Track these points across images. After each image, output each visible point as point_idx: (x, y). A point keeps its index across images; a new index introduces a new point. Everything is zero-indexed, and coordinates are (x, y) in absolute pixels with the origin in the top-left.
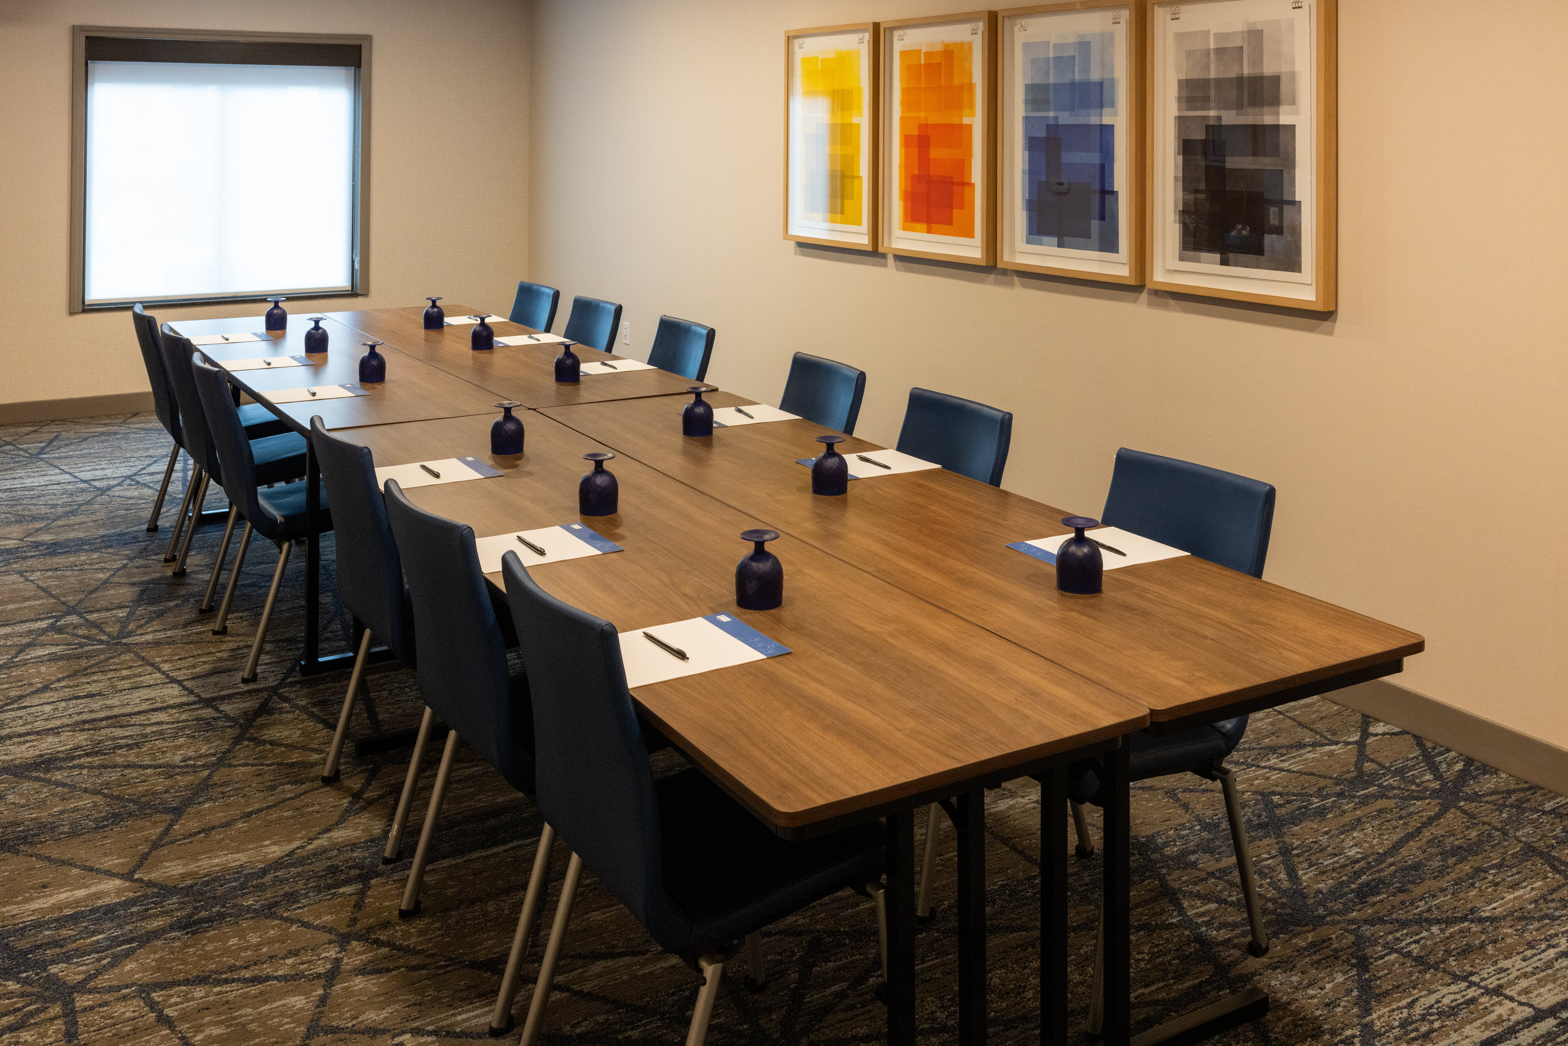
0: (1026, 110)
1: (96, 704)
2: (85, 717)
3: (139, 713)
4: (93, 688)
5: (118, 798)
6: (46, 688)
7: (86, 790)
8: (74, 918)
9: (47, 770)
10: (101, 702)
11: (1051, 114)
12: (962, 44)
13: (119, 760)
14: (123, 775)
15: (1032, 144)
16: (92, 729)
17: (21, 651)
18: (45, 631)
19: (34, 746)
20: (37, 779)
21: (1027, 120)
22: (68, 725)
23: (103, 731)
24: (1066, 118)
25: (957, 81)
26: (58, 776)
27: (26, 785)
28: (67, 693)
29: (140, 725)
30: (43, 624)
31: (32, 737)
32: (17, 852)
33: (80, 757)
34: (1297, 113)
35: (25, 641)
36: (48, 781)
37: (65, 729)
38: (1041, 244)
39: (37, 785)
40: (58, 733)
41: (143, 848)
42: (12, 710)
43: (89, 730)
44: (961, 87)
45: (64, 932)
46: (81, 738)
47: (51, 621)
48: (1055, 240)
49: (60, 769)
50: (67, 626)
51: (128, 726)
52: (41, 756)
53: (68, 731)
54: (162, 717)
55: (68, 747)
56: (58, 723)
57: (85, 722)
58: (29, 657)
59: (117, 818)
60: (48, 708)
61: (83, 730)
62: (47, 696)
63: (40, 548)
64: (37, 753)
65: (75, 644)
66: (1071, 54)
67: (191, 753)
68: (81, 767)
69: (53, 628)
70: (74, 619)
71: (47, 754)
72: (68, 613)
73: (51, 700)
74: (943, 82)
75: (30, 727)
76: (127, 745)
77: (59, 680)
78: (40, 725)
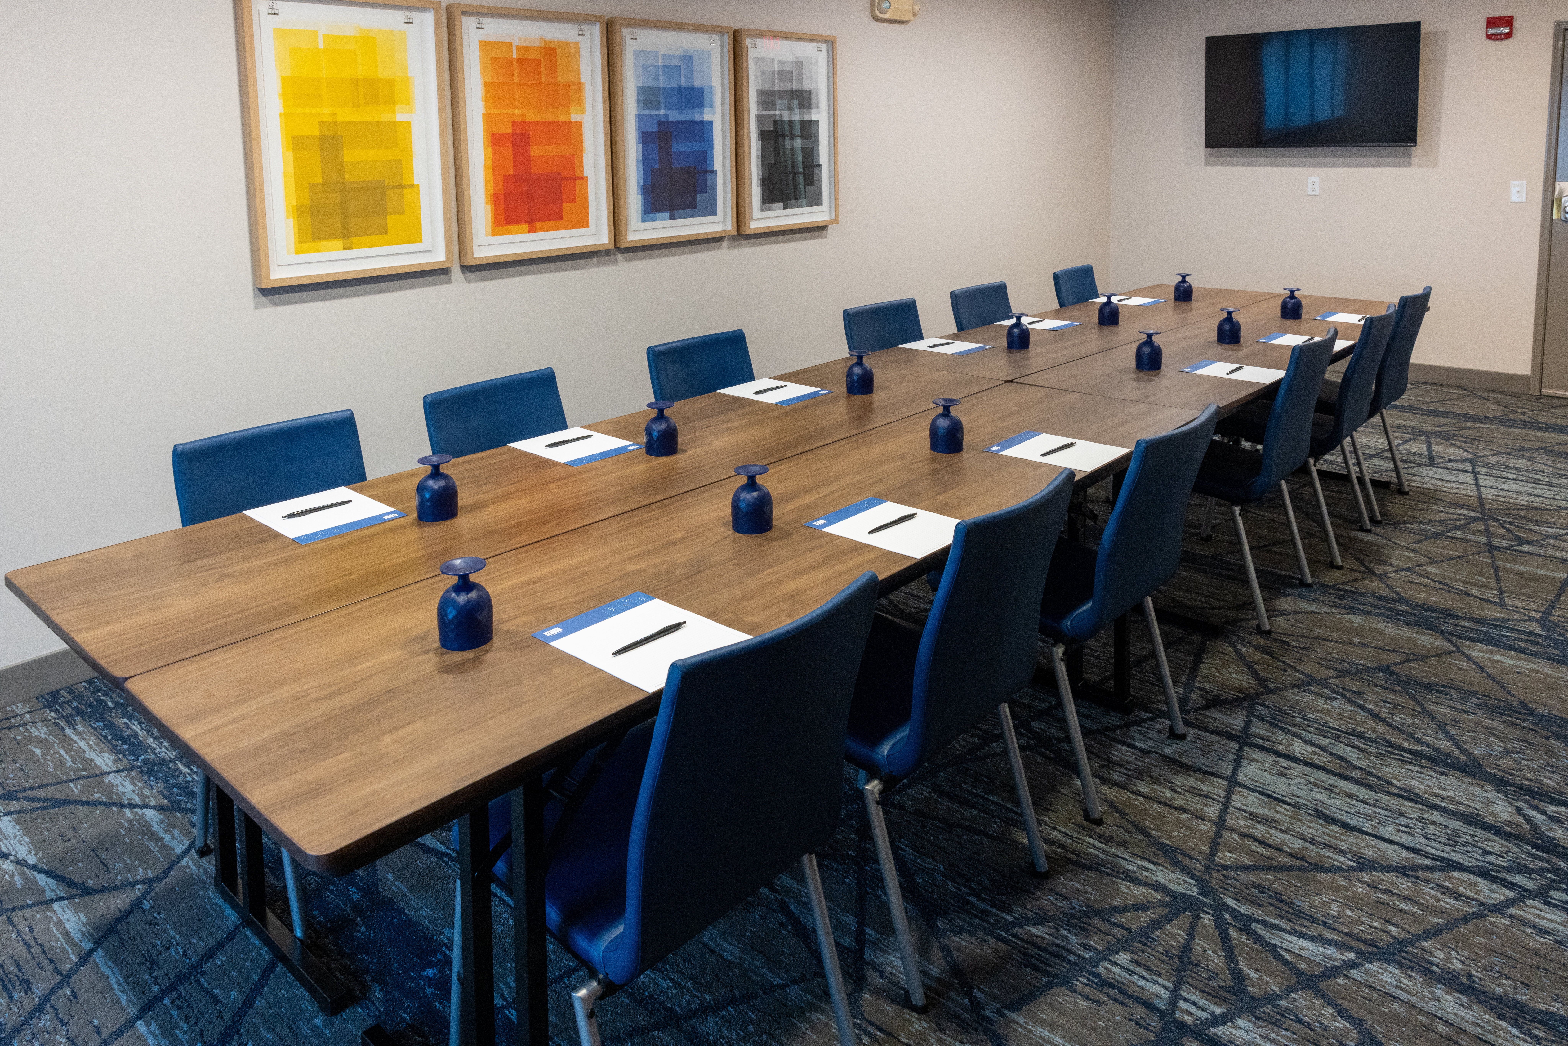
0: (639, 109)
3: (1312, 765)
4: (1317, 829)
5: (1415, 699)
6: (1365, 865)
7: (1433, 718)
8: (1512, 648)
9: (1448, 755)
10: (1329, 803)
11: (662, 112)
12: (567, 43)
13: (1382, 728)
14: (1393, 714)
15: (645, 138)
16: (1371, 774)
17: (1334, 970)
19: (1441, 788)
20: (1463, 751)
21: (640, 117)
22: (1389, 793)
23: (1364, 765)
24: (674, 116)
25: (561, 79)
27: (1478, 751)
28: (1349, 840)
29: (1328, 750)
31: (1434, 800)
32: (1522, 703)
33: (1410, 751)
34: (819, 113)
36: (1456, 744)
37: (1394, 791)
38: (655, 220)
39: (1469, 746)
40: (1404, 790)
41: (1433, 661)
42: (1426, 855)
43: (1375, 775)
44: (568, 86)
45: (1523, 645)
48: (668, 214)
49: (1436, 749)
54: (1299, 748)
55: (1412, 767)
56: (1395, 803)
59: (1430, 687)
60: (1387, 831)
61: (1380, 778)
64: (1442, 778)
66: (678, 64)
68: (1418, 741)
71: (1435, 771)
73: (1374, 842)
74: (544, 78)
75: (1426, 816)
78: (1414, 811)
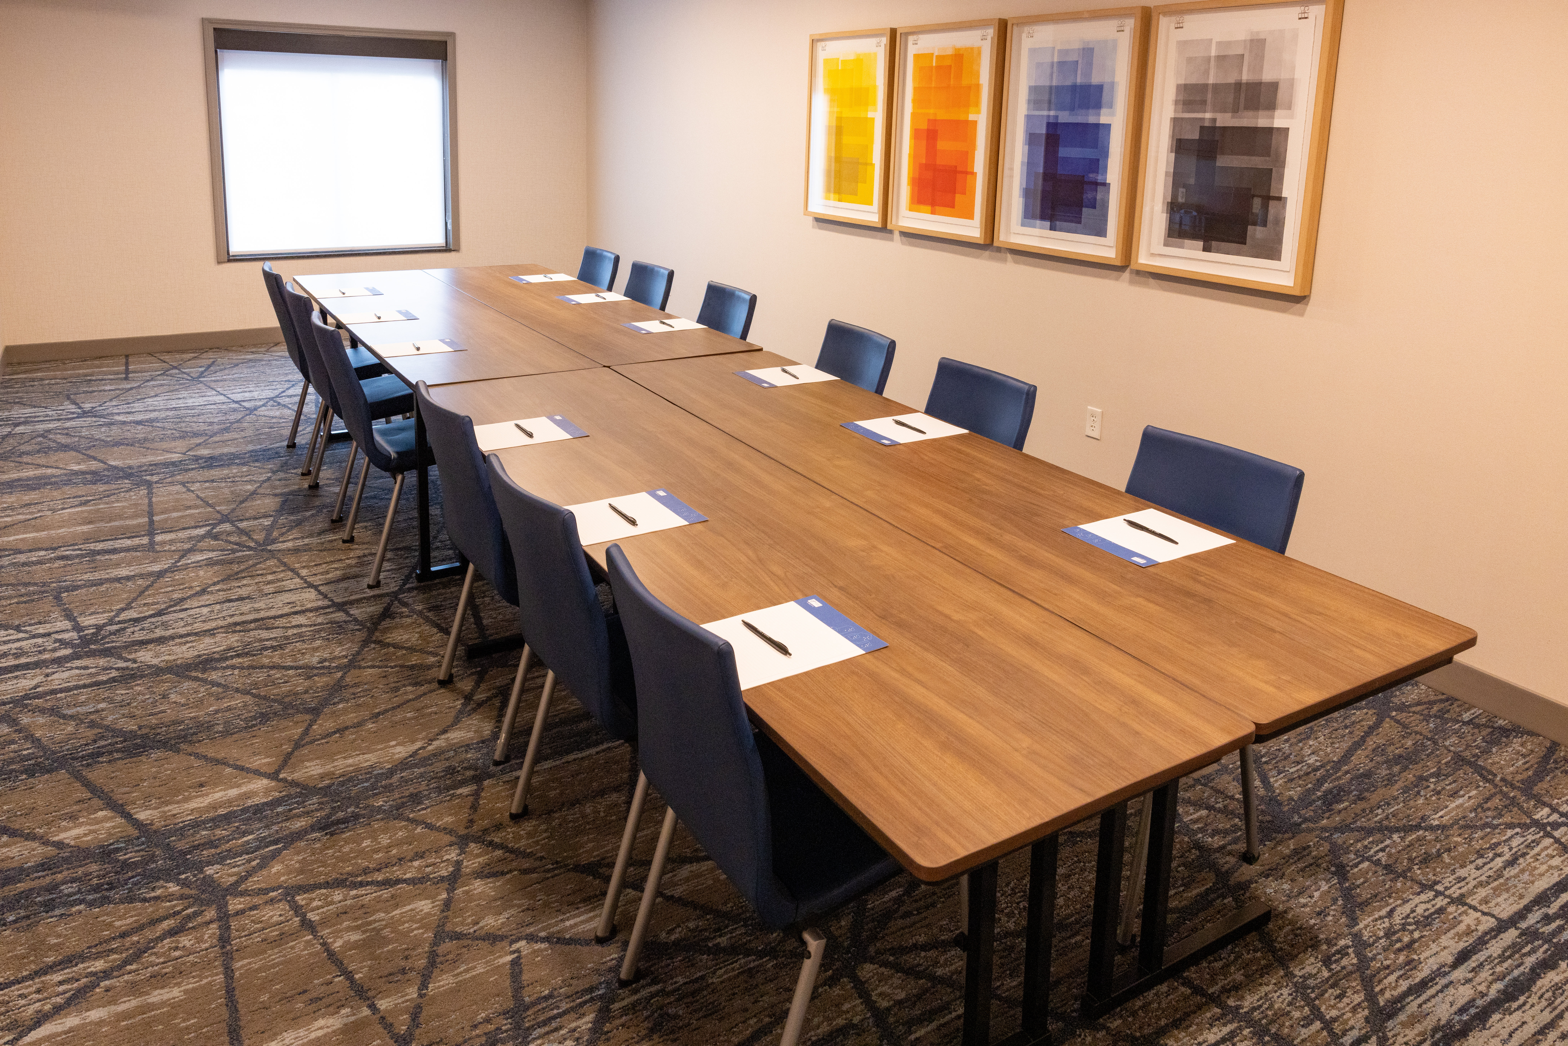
0: (1028, 110)
1: (246, 607)
2: (237, 619)
3: (282, 616)
4: (243, 592)
5: (265, 698)
6: (203, 591)
7: (237, 690)
8: (227, 818)
9: (204, 671)
10: (251, 605)
11: (1052, 113)
12: (972, 49)
13: (266, 661)
14: (269, 676)
15: (1032, 140)
16: (242, 631)
17: (182, 557)
18: (203, 537)
19: (193, 647)
20: (196, 679)
21: (1029, 118)
22: (222, 627)
23: (252, 633)
24: (1065, 117)
26: (214, 676)
27: (186, 685)
28: (221, 596)
29: (283, 627)
30: (201, 531)
31: (192, 638)
32: (178, 751)
33: (232, 657)
35: (187, 546)
36: (205, 681)
37: (220, 630)
38: (1033, 226)
39: (195, 685)
40: (214, 634)
41: (286, 748)
42: (175, 612)
43: (240, 631)
44: (968, 88)
45: (219, 832)
46: (233, 640)
47: (208, 528)
48: (1048, 224)
49: (216, 669)
50: (221, 533)
51: (273, 628)
52: (199, 656)
53: (222, 633)
54: (301, 620)
55: (222, 648)
56: (213, 624)
57: (236, 624)
58: (189, 561)
59: (264, 718)
60: (205, 610)
61: (235, 632)
62: (205, 599)
63: (200, 461)
64: (196, 653)
65: (228, 550)
66: (1075, 59)
67: (326, 655)
68: (233, 667)
69: (209, 534)
70: (227, 527)
71: (204, 654)
72: (221, 522)
73: (208, 603)
74: (952, 82)
75: (190, 628)
76: (272, 647)
77: (214, 584)
78: (198, 626)
